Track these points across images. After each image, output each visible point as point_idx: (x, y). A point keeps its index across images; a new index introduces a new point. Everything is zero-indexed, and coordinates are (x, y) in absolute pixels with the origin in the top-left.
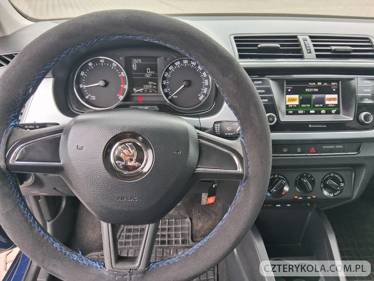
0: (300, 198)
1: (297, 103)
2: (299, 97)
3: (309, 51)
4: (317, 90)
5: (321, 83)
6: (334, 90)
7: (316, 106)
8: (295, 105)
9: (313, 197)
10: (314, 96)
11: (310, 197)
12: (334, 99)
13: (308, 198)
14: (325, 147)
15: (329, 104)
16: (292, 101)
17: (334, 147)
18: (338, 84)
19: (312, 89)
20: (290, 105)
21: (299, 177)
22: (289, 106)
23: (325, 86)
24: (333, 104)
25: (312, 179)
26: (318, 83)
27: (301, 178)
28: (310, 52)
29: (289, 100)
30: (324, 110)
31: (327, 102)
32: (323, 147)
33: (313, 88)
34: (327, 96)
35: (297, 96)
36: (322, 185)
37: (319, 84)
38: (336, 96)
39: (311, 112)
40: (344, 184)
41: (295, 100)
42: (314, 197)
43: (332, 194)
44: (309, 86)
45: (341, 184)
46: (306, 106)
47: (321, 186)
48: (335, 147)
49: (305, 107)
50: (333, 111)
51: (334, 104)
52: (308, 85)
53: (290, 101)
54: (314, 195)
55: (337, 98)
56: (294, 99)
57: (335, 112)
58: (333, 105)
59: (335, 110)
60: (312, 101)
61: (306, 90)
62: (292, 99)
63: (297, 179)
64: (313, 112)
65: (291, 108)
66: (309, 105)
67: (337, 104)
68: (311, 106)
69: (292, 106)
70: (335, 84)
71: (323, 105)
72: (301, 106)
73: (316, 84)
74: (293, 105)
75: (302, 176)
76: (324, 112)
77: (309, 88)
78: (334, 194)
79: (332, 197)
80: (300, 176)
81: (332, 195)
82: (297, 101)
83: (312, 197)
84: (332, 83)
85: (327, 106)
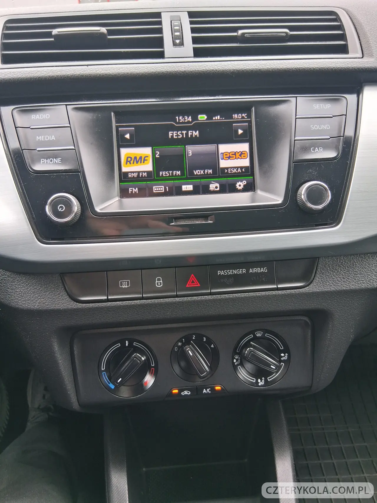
0: (186, 393)
1: (148, 167)
2: (154, 154)
3: (178, 41)
4: (196, 133)
5: (206, 117)
6: (240, 132)
7: (196, 172)
8: (144, 172)
9: (217, 388)
10: (191, 150)
11: (208, 390)
12: (240, 155)
13: (204, 391)
14: (222, 273)
15: (227, 168)
16: (137, 162)
17: (244, 271)
18: (249, 116)
19: (184, 132)
20: (131, 172)
21: (180, 344)
22: (129, 176)
23: (218, 124)
24: (238, 168)
25: (212, 346)
26: (199, 116)
27: (184, 345)
28: (182, 44)
29: (127, 161)
30: (217, 182)
31: (223, 164)
32: (219, 272)
33: (187, 129)
34: (223, 148)
35: (147, 151)
36: (237, 360)
37: (202, 117)
38: (245, 147)
39: (185, 188)
40: (289, 356)
41: (144, 160)
42: (219, 388)
43: (263, 378)
44: (177, 123)
45: (282, 355)
46: (172, 173)
47: (235, 361)
48: (248, 271)
49: (169, 176)
50: (238, 184)
51: (241, 168)
52: (175, 121)
53: (132, 162)
54: (217, 384)
55: (248, 151)
56: (141, 158)
57: (244, 186)
58: (239, 170)
59: (245, 182)
60: (187, 162)
61: (170, 135)
62: (135, 158)
63: (176, 349)
64: (190, 188)
65: (133, 180)
66: (179, 173)
67: (248, 167)
68: (183, 174)
69: (135, 175)
70: (243, 117)
71: (214, 172)
72: (158, 175)
73: (195, 118)
74: (139, 172)
75: (187, 342)
76: (216, 187)
77: (178, 129)
78: (266, 380)
79: (262, 386)
80: (182, 342)
81: (261, 383)
82: (148, 164)
83: (213, 389)
84: (235, 116)
85: (223, 173)
